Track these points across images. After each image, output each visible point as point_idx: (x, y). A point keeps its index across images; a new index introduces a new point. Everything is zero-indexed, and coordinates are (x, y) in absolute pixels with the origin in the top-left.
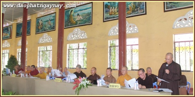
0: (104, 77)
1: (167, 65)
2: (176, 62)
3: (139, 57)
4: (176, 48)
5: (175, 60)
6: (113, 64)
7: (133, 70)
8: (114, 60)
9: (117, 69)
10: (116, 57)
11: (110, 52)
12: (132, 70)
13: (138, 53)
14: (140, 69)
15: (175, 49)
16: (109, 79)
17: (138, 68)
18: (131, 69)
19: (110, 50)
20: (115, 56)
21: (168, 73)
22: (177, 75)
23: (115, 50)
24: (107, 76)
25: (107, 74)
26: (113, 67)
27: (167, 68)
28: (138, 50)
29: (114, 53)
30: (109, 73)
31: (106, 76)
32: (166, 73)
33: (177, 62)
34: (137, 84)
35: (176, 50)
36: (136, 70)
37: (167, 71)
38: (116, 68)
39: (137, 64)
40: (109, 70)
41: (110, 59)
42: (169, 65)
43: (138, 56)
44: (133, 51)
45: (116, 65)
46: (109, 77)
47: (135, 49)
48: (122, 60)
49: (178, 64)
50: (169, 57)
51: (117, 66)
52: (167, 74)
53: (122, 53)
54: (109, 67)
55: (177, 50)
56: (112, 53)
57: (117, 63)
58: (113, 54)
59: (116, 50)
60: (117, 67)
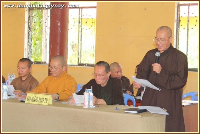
0: (13, 78)
1: (158, 54)
2: (179, 50)
3: (96, 36)
4: (181, 19)
5: (176, 46)
6: (36, 49)
7: (83, 65)
8: (37, 42)
9: (45, 63)
10: (44, 33)
11: (30, 22)
12: (80, 65)
13: (94, 26)
14: (99, 63)
15: (179, 21)
16: (23, 84)
17: (93, 61)
18: (77, 64)
19: (29, 17)
20: (41, 32)
21: (158, 72)
22: (178, 75)
23: (42, 17)
24: (20, 78)
25: (19, 74)
26: (37, 58)
27: (158, 60)
28: (95, 20)
29: (38, 24)
30: (25, 71)
31: (18, 76)
32: (155, 72)
33: (182, 48)
34: (89, 95)
35: (181, 23)
36: (89, 65)
37: (157, 68)
38: (43, 61)
39: (93, 51)
40: (24, 65)
41: (28, 38)
42: (161, 54)
43: (94, 33)
44: (84, 22)
45: (43, 52)
46: (24, 79)
47: (88, 17)
48: (58, 41)
49: (182, 53)
50: (163, 35)
51: (46, 55)
52: (157, 74)
53: (59, 24)
54: (25, 57)
55: (183, 23)
56: (33, 23)
57: (46, 47)
58: (37, 27)
59: (44, 19)
60: (45, 57)
